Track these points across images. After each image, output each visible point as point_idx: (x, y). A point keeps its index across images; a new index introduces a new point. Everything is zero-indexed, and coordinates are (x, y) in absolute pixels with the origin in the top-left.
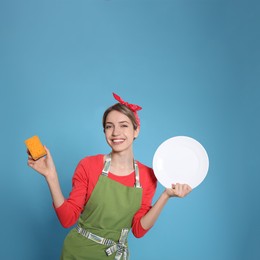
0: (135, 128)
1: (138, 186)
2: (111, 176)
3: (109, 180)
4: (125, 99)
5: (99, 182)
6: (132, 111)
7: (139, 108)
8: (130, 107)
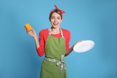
0: (62, 19)
1: (62, 37)
2: (52, 35)
3: (51, 36)
4: (59, 8)
5: (48, 38)
6: (61, 13)
7: (64, 12)
8: (60, 11)
